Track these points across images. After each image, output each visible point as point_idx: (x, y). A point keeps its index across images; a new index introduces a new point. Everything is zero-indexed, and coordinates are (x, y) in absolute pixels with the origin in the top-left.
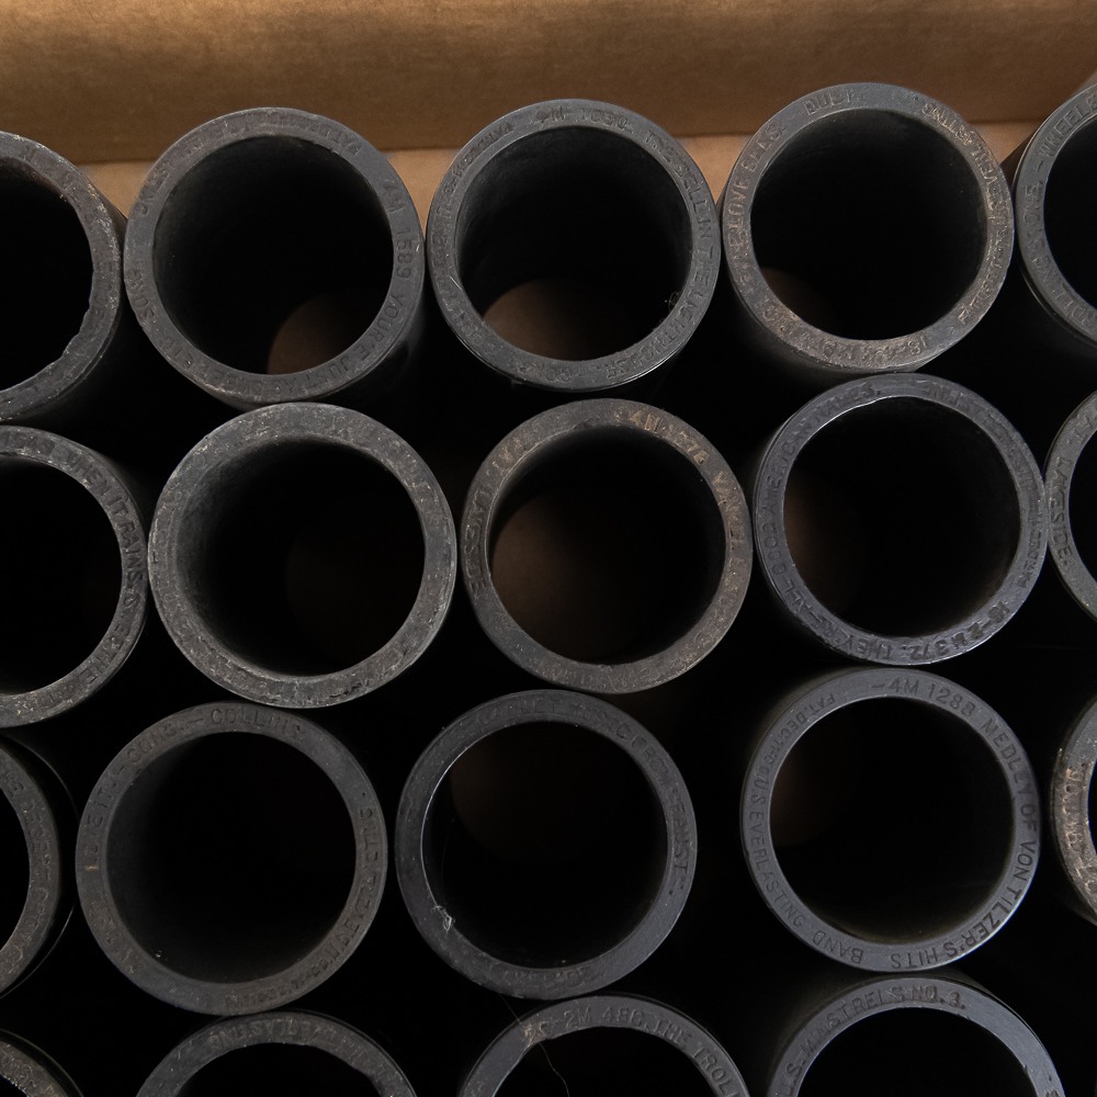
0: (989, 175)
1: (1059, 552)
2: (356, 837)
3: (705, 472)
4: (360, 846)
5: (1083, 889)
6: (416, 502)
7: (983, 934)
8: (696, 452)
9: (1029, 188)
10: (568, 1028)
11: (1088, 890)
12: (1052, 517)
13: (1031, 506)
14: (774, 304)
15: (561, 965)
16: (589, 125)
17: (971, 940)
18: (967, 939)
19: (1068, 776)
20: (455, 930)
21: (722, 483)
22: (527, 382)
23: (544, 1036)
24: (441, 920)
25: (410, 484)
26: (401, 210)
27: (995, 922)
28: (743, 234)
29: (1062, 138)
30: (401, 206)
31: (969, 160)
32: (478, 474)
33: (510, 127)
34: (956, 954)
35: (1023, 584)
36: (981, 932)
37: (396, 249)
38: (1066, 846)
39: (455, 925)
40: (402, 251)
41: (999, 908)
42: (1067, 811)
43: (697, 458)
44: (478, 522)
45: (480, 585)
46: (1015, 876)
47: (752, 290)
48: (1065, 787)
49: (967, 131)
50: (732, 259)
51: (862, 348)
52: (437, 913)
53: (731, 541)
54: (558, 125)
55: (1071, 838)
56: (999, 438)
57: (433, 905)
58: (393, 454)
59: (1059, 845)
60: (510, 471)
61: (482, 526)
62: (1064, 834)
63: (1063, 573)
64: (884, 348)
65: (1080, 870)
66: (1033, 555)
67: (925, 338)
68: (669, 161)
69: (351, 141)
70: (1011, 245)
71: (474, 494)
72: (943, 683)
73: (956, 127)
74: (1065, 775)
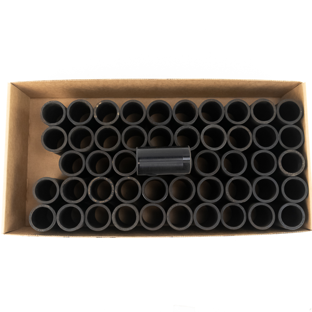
1: (280, 140)
3: (248, 132)
4: (218, 162)
6: (224, 133)
8: (247, 130)
13: (277, 136)
21: (250, 133)
22: (233, 123)
23: (233, 180)
28: (253, 111)
29: (281, 104)
31: (273, 106)
32: (229, 131)
34: (270, 174)
39: (226, 170)
41: (273, 171)
42: (279, 162)
44: (229, 135)
46: (275, 168)
47: (253, 116)
50: (251, 114)
53: (251, 138)
57: (224, 168)
58: (222, 129)
59: (278, 165)
64: (265, 122)
66: (277, 141)
67: (268, 121)
70: (276, 113)
72: (269, 151)
74: (279, 159)
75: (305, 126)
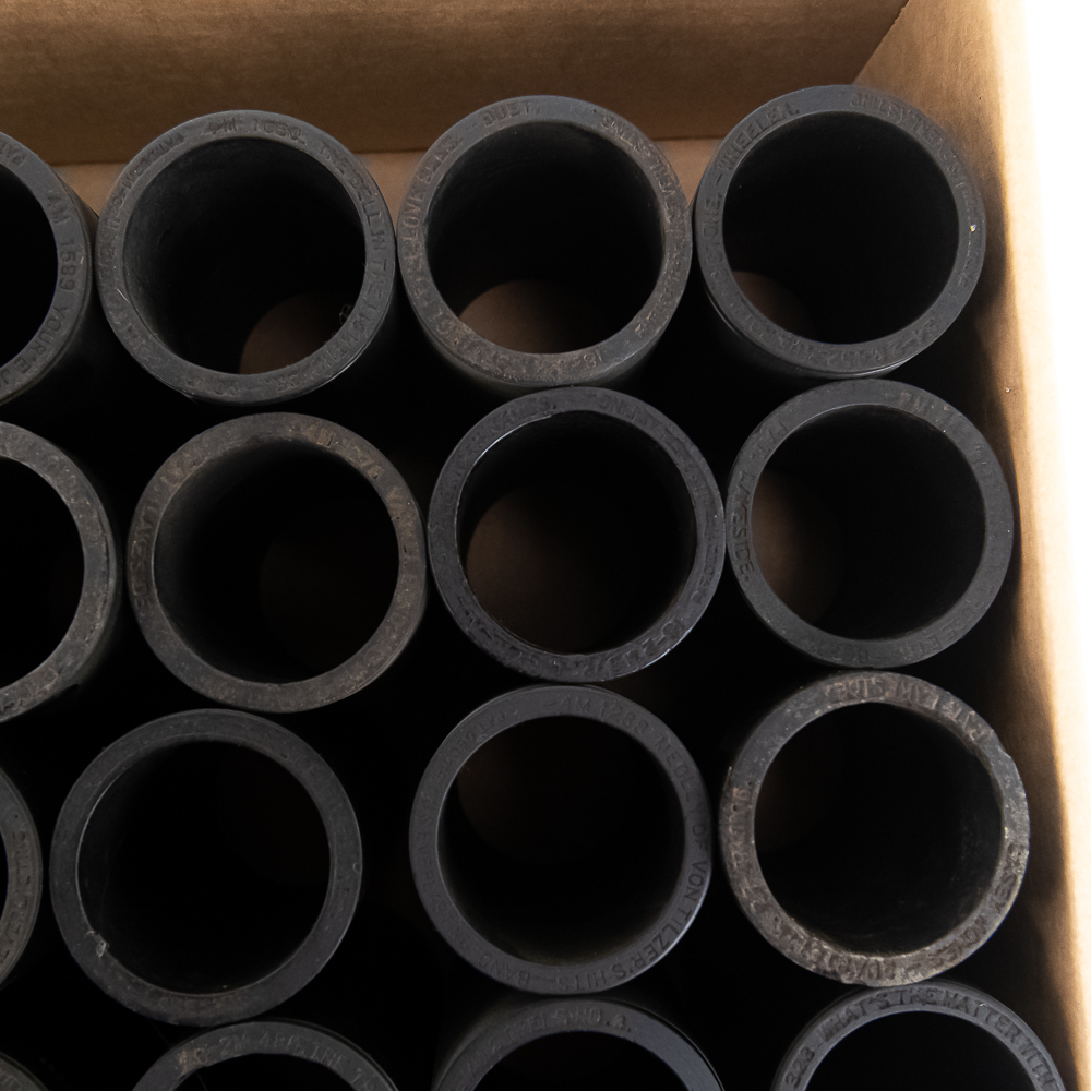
0: (667, 189)
1: (741, 567)
2: (8, 860)
3: (378, 486)
4: (11, 870)
5: (749, 909)
6: (75, 518)
7: (654, 954)
8: (369, 467)
9: (708, 201)
10: (225, 1055)
11: (753, 909)
12: (734, 532)
13: (708, 521)
14: (448, 318)
15: (222, 990)
16: (262, 136)
17: (641, 962)
18: (636, 962)
19: (735, 795)
20: (109, 955)
21: (397, 499)
22: (196, 396)
23: (200, 1063)
24: (94, 946)
25: (69, 500)
26: (65, 221)
27: (664, 944)
28: (417, 246)
29: (741, 152)
30: (66, 218)
31: (647, 173)
32: (147, 489)
33: (180, 138)
34: (624, 976)
35: (698, 600)
36: (650, 953)
37: (60, 261)
38: (732, 866)
39: (110, 950)
40: (66, 263)
41: (668, 929)
42: (734, 830)
43: (371, 474)
44: (145, 538)
45: (146, 602)
46: (687, 896)
47: (426, 304)
48: (732, 805)
49: (646, 143)
50: (406, 272)
51: (537, 362)
52: (90, 938)
53: (404, 557)
54: (232, 136)
55: (737, 857)
56: (676, 452)
57: (87, 930)
58: (50, 468)
59: (725, 866)
60: (178, 486)
61: (149, 542)
62: (730, 853)
63: (744, 589)
64: (559, 362)
65: (746, 890)
66: (709, 570)
67: (601, 352)
68: (343, 173)
69: (16, 151)
70: (688, 258)
71: (142, 510)
72: (616, 699)
73: (635, 142)
74: (731, 793)
75: (1018, 389)
